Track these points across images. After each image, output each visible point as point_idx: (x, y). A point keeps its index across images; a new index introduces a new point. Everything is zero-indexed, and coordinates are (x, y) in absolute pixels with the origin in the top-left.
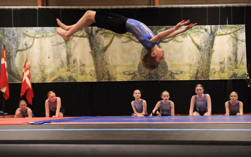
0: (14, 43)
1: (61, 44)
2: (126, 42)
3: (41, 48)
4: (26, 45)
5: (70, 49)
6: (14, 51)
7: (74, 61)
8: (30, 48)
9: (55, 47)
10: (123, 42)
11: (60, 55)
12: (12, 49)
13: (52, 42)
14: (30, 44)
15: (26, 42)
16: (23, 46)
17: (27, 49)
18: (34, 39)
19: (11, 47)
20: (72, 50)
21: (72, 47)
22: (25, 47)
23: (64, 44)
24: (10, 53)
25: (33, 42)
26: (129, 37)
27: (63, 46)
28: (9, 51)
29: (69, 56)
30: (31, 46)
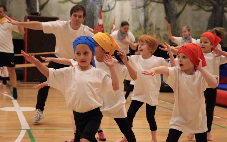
0: (98, 4)
1: (139, 7)
2: (196, 10)
3: (122, 11)
4: (109, 6)
5: (148, 13)
6: (97, 11)
7: (151, 25)
8: (112, 9)
9: (134, 11)
10: (194, 10)
11: (139, 18)
12: (96, 10)
13: (132, 5)
14: (112, 6)
15: (108, 4)
16: (106, 7)
17: (109, 10)
18: (116, 2)
19: (95, 8)
20: (149, 15)
21: (150, 11)
22: (107, 8)
23: (142, 8)
24: (93, 13)
25: (115, 5)
26: (199, 6)
27: (142, 10)
28: (93, 12)
29: (146, 20)
30: (113, 8)
